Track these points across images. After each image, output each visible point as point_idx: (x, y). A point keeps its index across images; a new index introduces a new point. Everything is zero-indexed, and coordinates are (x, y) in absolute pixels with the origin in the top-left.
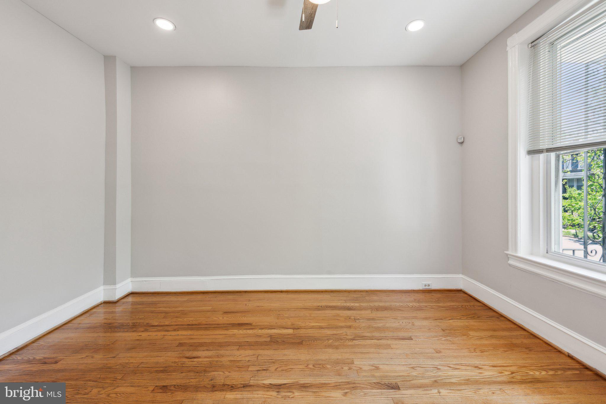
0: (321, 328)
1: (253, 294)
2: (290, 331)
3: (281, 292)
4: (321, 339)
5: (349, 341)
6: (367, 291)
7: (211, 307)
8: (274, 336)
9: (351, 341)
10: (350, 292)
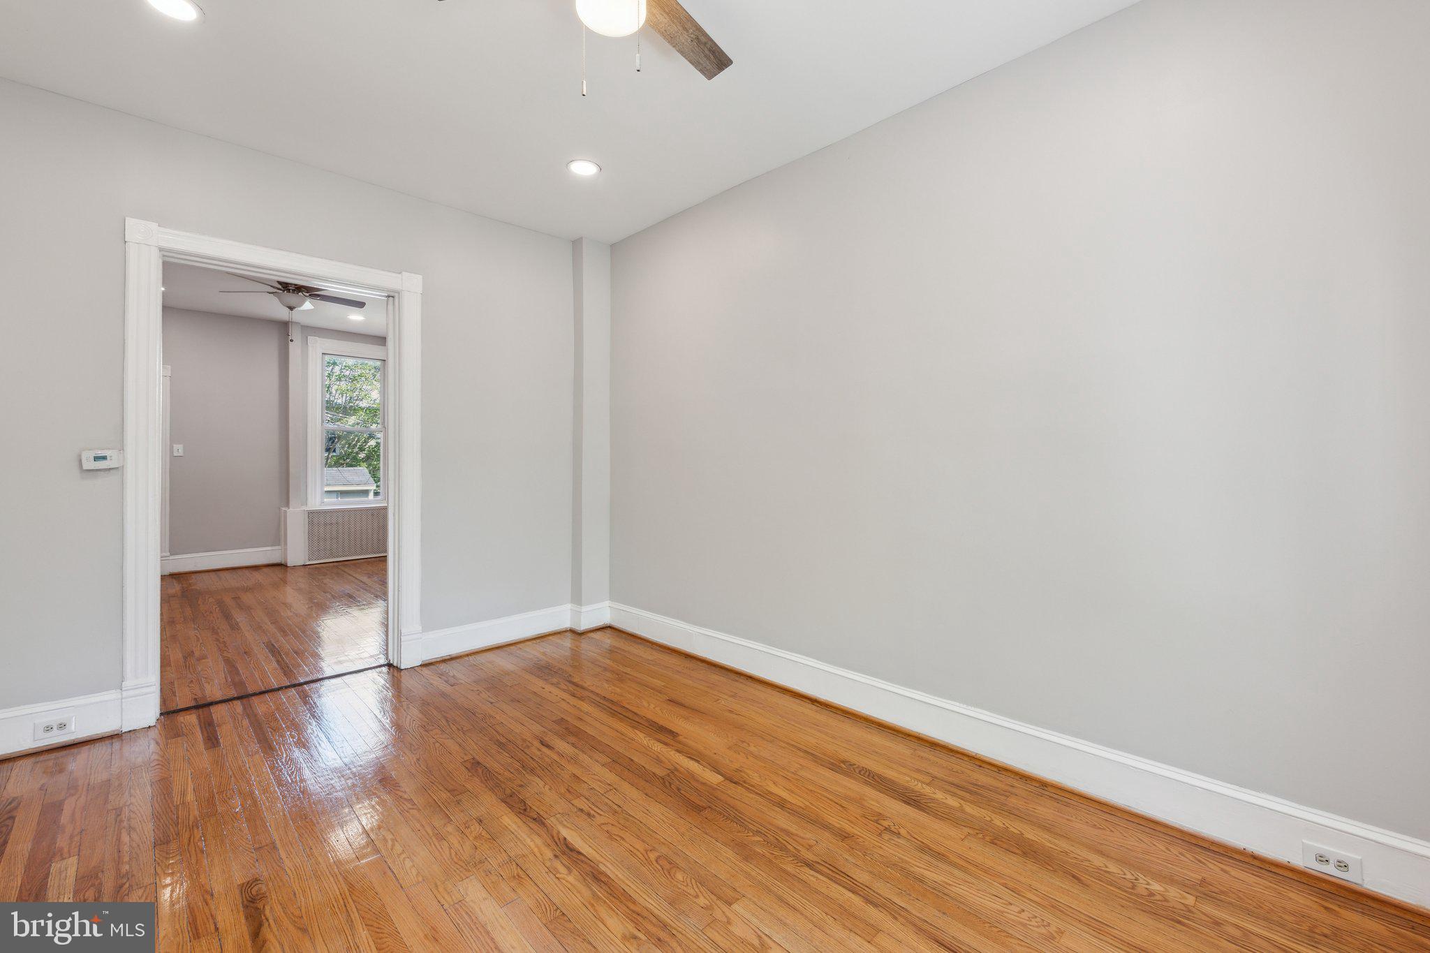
0: (782, 804)
1: (760, 687)
2: (714, 779)
3: (814, 701)
4: (746, 823)
5: (796, 862)
6: (1044, 784)
7: (663, 684)
8: (680, 773)
9: (800, 864)
10: (983, 765)
